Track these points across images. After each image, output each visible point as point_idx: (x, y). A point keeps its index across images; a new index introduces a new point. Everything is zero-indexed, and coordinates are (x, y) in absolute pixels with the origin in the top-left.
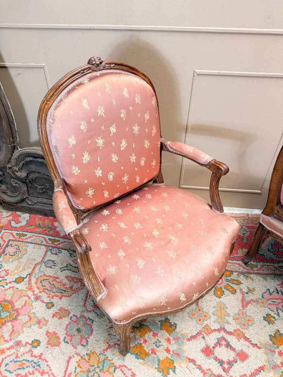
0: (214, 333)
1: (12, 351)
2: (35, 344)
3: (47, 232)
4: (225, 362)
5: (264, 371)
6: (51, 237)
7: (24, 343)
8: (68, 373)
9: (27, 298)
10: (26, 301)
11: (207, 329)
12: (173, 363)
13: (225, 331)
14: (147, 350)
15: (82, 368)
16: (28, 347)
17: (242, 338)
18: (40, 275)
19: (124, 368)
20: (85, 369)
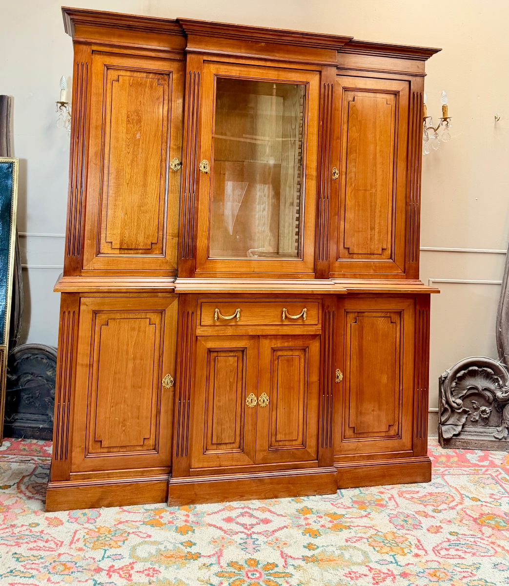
0: (237, 510)
1: (7, 530)
2: (34, 525)
3: (35, 454)
4: (248, 525)
5: (287, 528)
6: (40, 458)
7: (20, 525)
8: (76, 538)
9: (17, 499)
10: (17, 500)
11: (230, 508)
12: (192, 527)
13: (250, 508)
14: (163, 522)
15: (91, 535)
16: (24, 528)
17: (267, 512)
18: (31, 483)
19: (137, 533)
20: (94, 536)
